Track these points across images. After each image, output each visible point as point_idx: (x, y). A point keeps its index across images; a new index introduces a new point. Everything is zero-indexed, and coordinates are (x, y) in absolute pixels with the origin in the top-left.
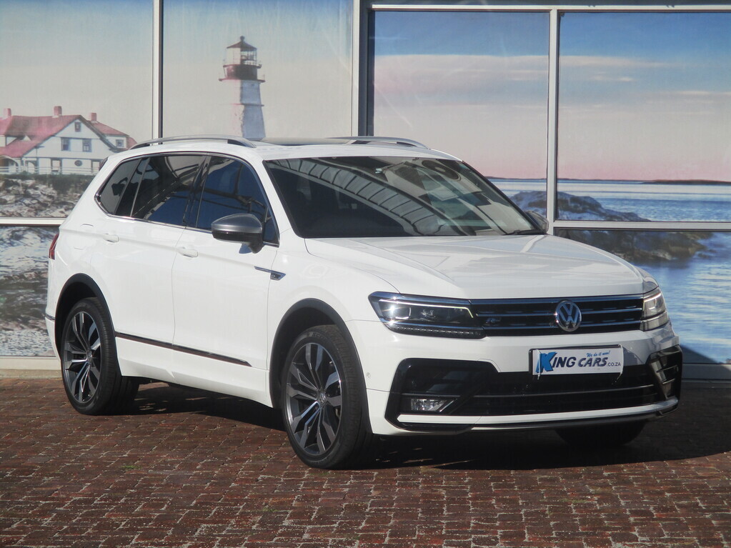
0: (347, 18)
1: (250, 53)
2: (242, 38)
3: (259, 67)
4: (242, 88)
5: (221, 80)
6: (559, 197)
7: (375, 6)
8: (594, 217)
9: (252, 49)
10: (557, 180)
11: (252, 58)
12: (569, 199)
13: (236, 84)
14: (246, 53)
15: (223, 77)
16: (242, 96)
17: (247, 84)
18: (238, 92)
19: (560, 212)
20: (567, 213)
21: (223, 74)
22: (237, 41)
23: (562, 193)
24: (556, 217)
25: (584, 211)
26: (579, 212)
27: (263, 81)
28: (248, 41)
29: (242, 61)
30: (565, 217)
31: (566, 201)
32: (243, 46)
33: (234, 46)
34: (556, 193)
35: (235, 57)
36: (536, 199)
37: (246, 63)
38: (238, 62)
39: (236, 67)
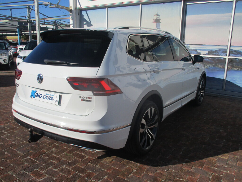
0: (180, 7)
1: (159, 16)
2: (157, 13)
3: (160, 20)
4: (156, 24)
5: (152, 23)
6: (231, 50)
7: (187, 4)
8: (240, 56)
9: (159, 15)
10: (230, 46)
11: (159, 18)
12: (233, 51)
13: (155, 23)
14: (158, 17)
15: (153, 22)
16: (156, 26)
17: (158, 23)
18: (156, 25)
19: (230, 54)
20: (232, 54)
21: (153, 21)
22: (156, 14)
23: (232, 49)
24: (229, 55)
25: (237, 54)
26: (235, 54)
27: (161, 23)
28: (158, 14)
29: (157, 18)
30: (232, 55)
31: (232, 52)
32: (157, 15)
33: (155, 15)
34: (230, 49)
35: (155, 17)
36: (224, 51)
37: (158, 19)
38: (156, 19)
39: (155, 20)
